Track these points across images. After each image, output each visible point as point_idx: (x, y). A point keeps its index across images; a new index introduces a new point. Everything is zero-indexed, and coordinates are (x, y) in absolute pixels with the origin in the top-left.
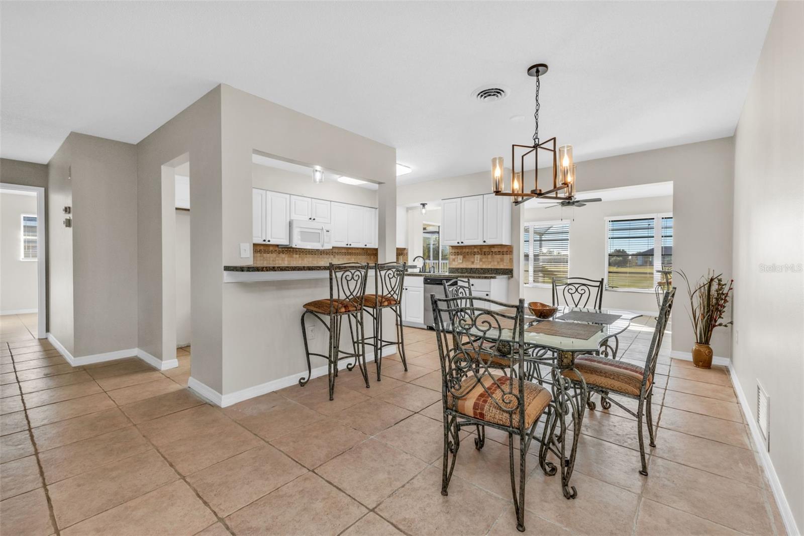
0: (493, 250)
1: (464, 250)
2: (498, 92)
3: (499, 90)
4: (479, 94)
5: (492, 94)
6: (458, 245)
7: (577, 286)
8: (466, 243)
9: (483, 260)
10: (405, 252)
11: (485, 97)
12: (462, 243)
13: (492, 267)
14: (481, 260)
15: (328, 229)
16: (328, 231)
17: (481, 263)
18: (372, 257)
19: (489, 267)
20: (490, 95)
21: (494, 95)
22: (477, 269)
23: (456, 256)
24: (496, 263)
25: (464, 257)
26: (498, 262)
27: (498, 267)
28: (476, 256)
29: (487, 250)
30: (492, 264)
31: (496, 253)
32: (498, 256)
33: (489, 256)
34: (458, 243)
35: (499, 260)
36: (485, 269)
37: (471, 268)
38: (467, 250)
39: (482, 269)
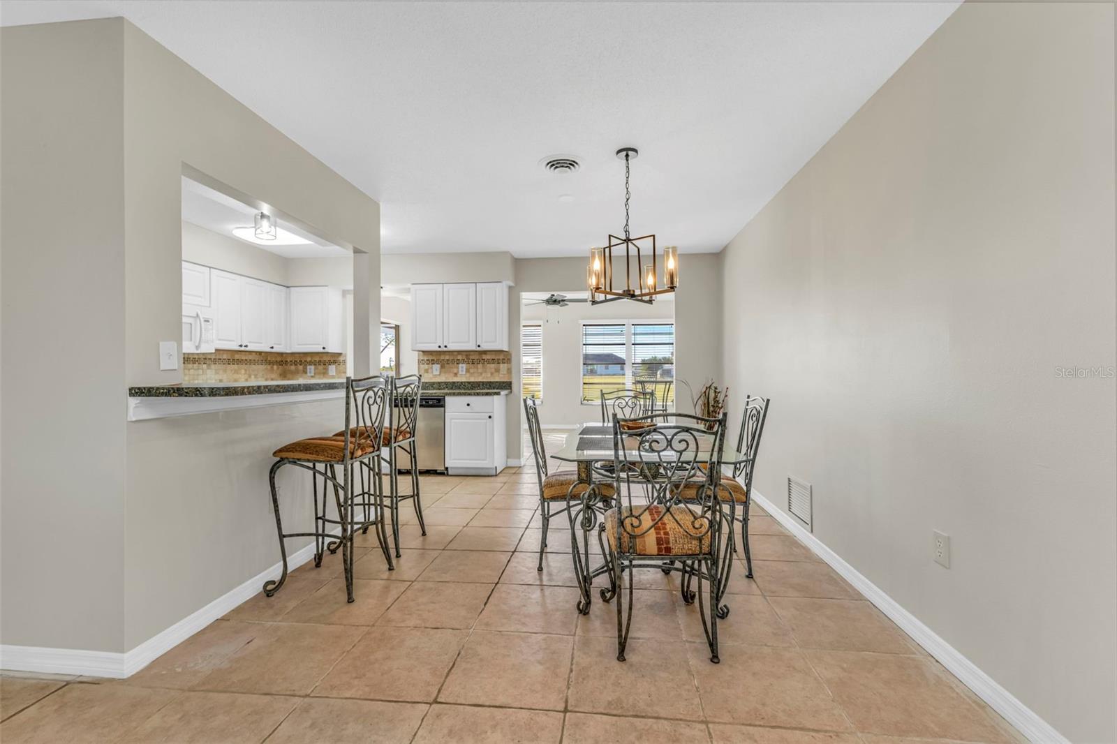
0: (484, 357)
1: (442, 357)
2: (571, 164)
3: (574, 162)
4: (548, 164)
5: (566, 165)
6: (439, 349)
7: (627, 399)
8: (452, 347)
9: (471, 371)
10: (341, 359)
11: (557, 167)
12: (446, 347)
13: (484, 380)
14: (468, 371)
15: (207, 317)
16: (208, 321)
17: (468, 375)
18: (275, 367)
19: (480, 379)
20: (563, 166)
21: (566, 167)
22: (462, 383)
23: (430, 365)
24: (489, 375)
25: (442, 367)
26: (492, 374)
27: (492, 380)
28: (460, 365)
29: (476, 357)
30: (483, 375)
31: (488, 361)
32: (493, 366)
33: (480, 366)
34: (440, 347)
35: (493, 370)
36: (473, 382)
37: (454, 383)
38: (447, 357)
39: (469, 383)
